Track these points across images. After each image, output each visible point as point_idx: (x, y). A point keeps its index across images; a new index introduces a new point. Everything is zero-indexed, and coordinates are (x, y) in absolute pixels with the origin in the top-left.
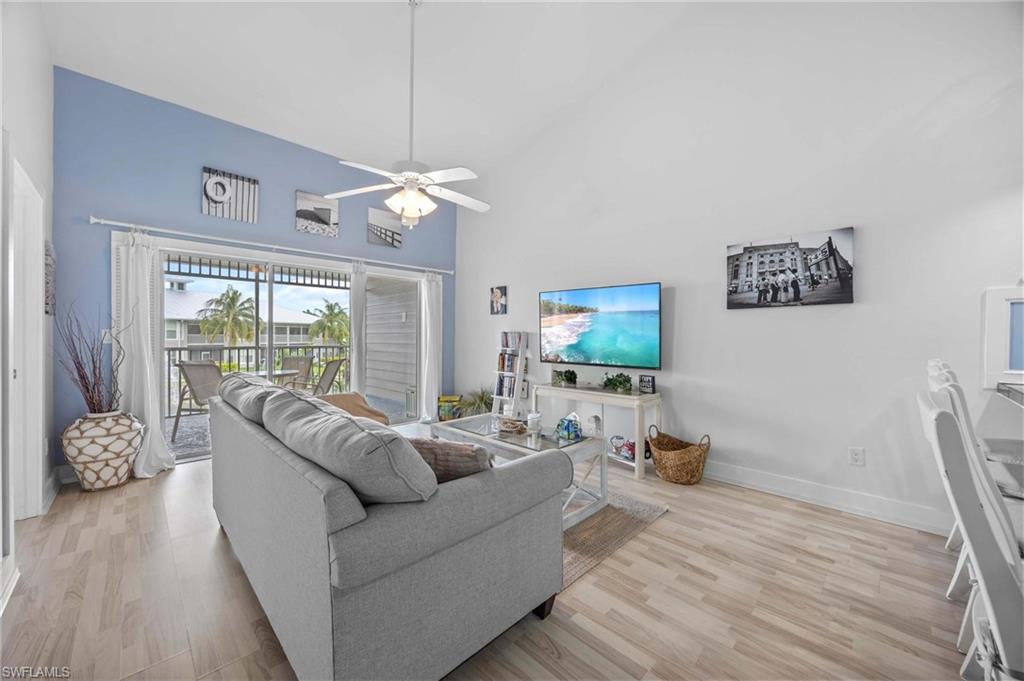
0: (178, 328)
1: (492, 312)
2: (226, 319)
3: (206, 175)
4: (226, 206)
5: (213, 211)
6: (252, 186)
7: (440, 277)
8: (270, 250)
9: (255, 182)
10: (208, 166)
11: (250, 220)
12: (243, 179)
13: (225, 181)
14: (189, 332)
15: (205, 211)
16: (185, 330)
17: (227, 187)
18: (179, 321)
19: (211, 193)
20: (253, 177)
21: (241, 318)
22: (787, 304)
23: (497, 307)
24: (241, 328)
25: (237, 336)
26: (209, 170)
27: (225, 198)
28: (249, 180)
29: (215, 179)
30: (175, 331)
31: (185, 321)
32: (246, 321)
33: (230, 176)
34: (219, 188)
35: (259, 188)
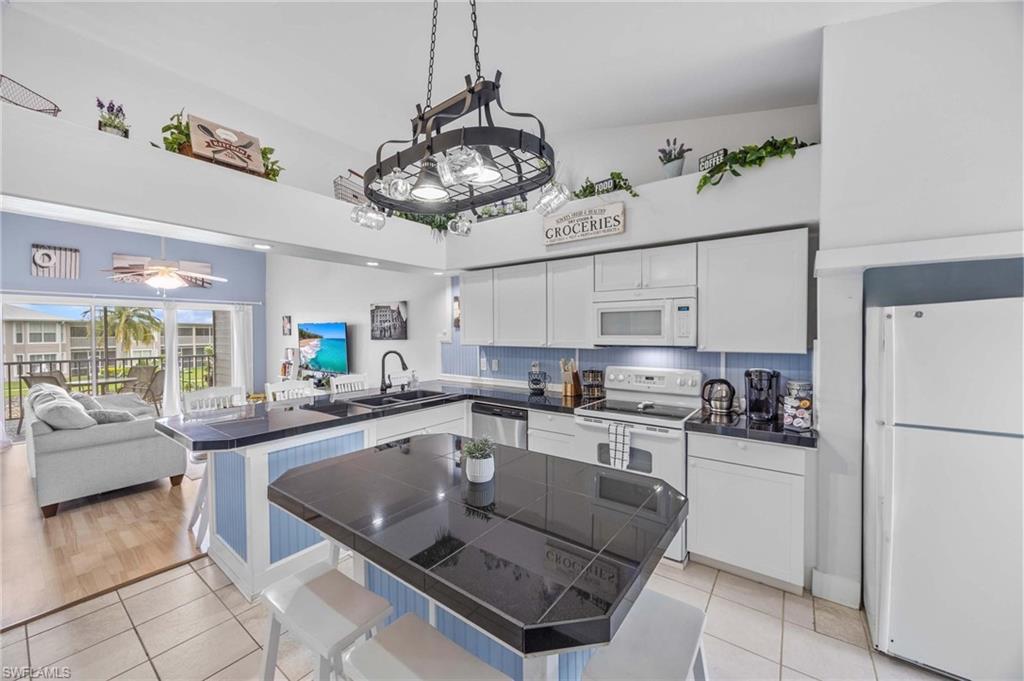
0: (58, 331)
1: (284, 334)
2: (118, 321)
3: (35, 250)
4: (52, 270)
5: (40, 274)
6: (74, 254)
7: (251, 307)
8: (91, 297)
9: (76, 251)
10: (37, 243)
11: (73, 277)
12: (66, 249)
13: (51, 252)
14: (73, 335)
15: (34, 273)
16: (67, 332)
17: (53, 256)
18: (60, 322)
19: (39, 261)
20: (74, 247)
21: (136, 319)
22: (387, 339)
23: (287, 331)
24: (135, 329)
25: (132, 339)
26: (36, 246)
27: (51, 264)
28: (71, 250)
29: (42, 251)
30: (54, 334)
31: (67, 323)
32: (142, 323)
33: (55, 248)
34: (46, 258)
35: (80, 256)
